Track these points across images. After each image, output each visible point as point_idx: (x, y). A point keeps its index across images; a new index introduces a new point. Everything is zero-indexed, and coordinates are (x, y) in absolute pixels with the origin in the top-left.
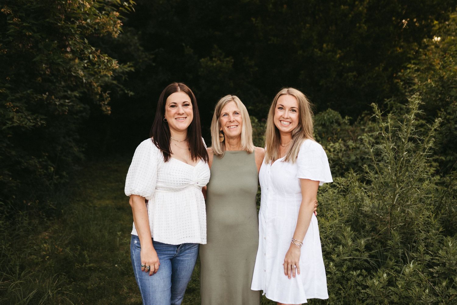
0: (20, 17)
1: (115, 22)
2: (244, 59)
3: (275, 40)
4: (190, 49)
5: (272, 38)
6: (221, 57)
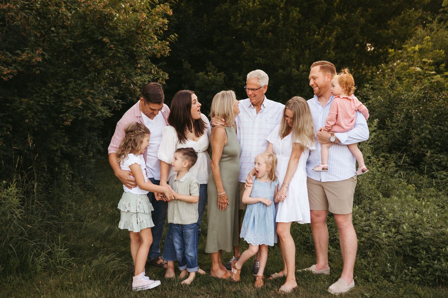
0: (115, 45)
1: (166, 48)
2: (233, 74)
3: (261, 60)
4: (188, 64)
5: (258, 58)
6: (215, 72)
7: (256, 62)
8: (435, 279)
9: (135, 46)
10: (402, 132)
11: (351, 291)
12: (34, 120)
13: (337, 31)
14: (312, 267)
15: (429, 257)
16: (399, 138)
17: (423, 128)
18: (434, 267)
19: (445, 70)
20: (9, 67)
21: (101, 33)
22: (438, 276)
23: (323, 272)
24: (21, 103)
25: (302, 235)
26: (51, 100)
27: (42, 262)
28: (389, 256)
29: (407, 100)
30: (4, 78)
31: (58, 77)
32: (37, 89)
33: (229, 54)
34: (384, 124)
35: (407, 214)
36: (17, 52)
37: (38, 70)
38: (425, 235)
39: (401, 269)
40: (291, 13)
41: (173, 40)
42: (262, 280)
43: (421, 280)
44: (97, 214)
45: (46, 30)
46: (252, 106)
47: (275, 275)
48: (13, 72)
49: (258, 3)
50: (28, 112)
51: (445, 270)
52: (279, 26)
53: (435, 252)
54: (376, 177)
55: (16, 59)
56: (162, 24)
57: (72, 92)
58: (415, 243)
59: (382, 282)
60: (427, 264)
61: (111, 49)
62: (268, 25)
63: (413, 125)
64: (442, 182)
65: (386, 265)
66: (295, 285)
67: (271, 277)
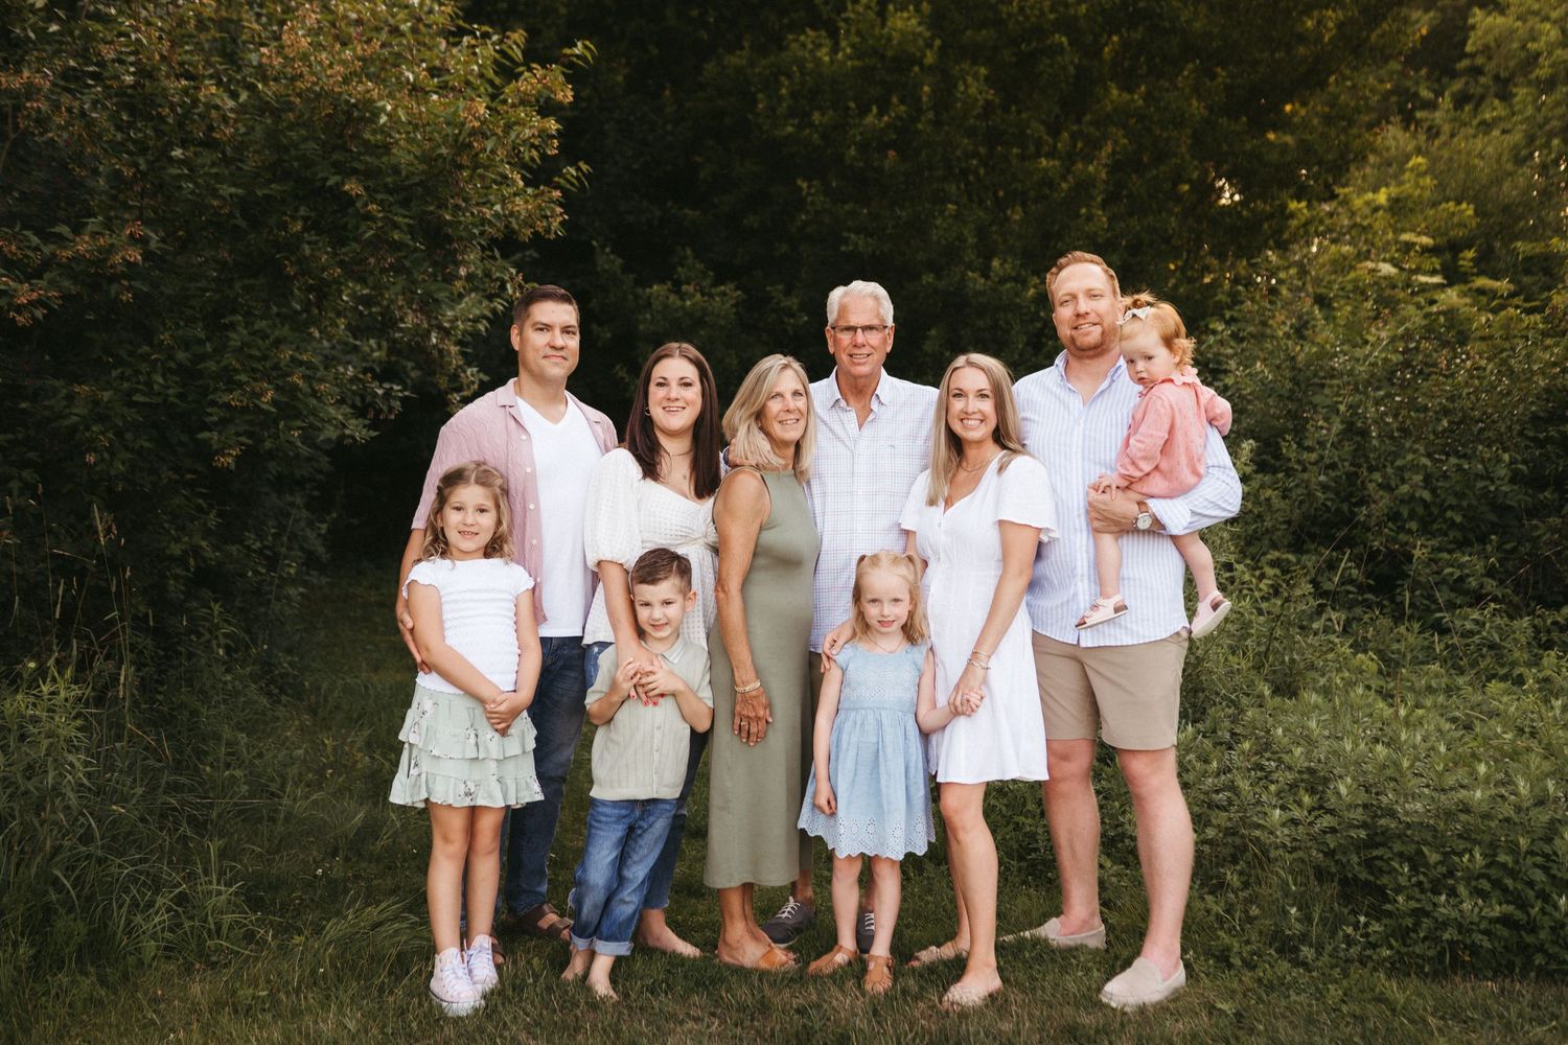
1: (553, 211)
2: (768, 288)
3: (860, 243)
4: (612, 257)
5: (853, 236)
6: (704, 284)
7: (843, 248)
8: (1441, 954)
9: (447, 208)
10: (1336, 480)
11: (1176, 996)
12: (113, 455)
13: (1116, 142)
14: (1046, 925)
15: (1420, 884)
16: (1326, 499)
17: (1405, 466)
18: (1436, 915)
19: (1475, 270)
20: (33, 281)
21: (335, 165)
22: (1451, 943)
23: (1084, 942)
24: (70, 397)
25: (1011, 827)
26: (168, 388)
27: (159, 927)
28: (1295, 885)
29: (1351, 373)
30: (18, 318)
31: (189, 312)
32: (123, 353)
33: (752, 220)
34: (1278, 456)
35: (1348, 747)
36: (57, 229)
37: (129, 289)
38: (1407, 813)
39: (1333, 925)
40: (961, 83)
41: (572, 184)
42: (886, 970)
43: (1396, 958)
44: (321, 772)
45: (151, 158)
46: (843, 403)
47: (929, 955)
48: (48, 298)
49: (849, 50)
50: (94, 429)
51: (1472, 923)
52: (920, 126)
53: (1439, 867)
54: (1252, 631)
55: (54, 255)
56: (539, 136)
57: (238, 361)
58: (1378, 839)
59: (1272, 967)
60: (1413, 904)
61: (369, 217)
62: (882, 125)
63: (1372, 456)
64: (1468, 645)
65: (1286, 913)
66: (995, 983)
67: (918, 959)
